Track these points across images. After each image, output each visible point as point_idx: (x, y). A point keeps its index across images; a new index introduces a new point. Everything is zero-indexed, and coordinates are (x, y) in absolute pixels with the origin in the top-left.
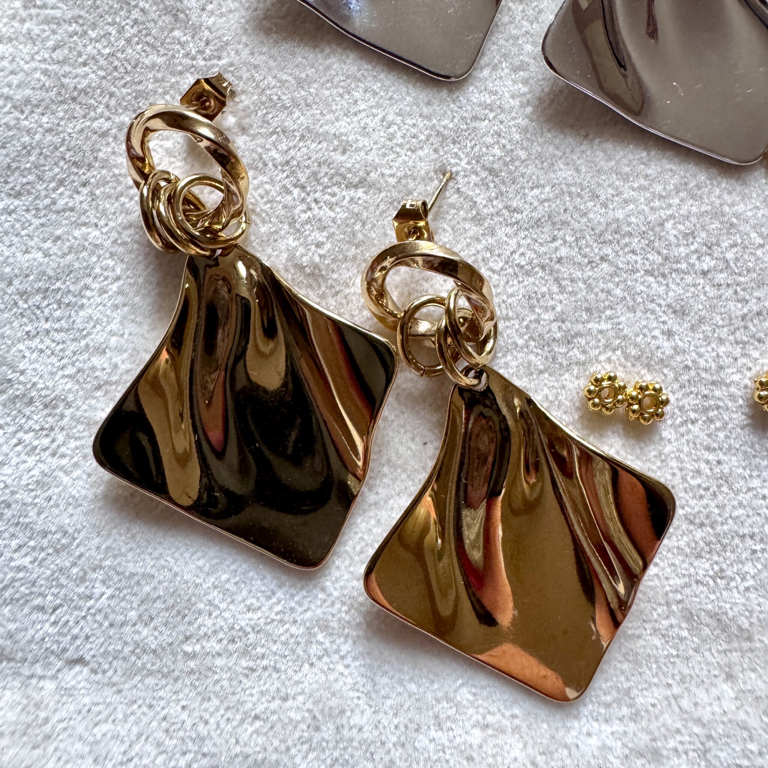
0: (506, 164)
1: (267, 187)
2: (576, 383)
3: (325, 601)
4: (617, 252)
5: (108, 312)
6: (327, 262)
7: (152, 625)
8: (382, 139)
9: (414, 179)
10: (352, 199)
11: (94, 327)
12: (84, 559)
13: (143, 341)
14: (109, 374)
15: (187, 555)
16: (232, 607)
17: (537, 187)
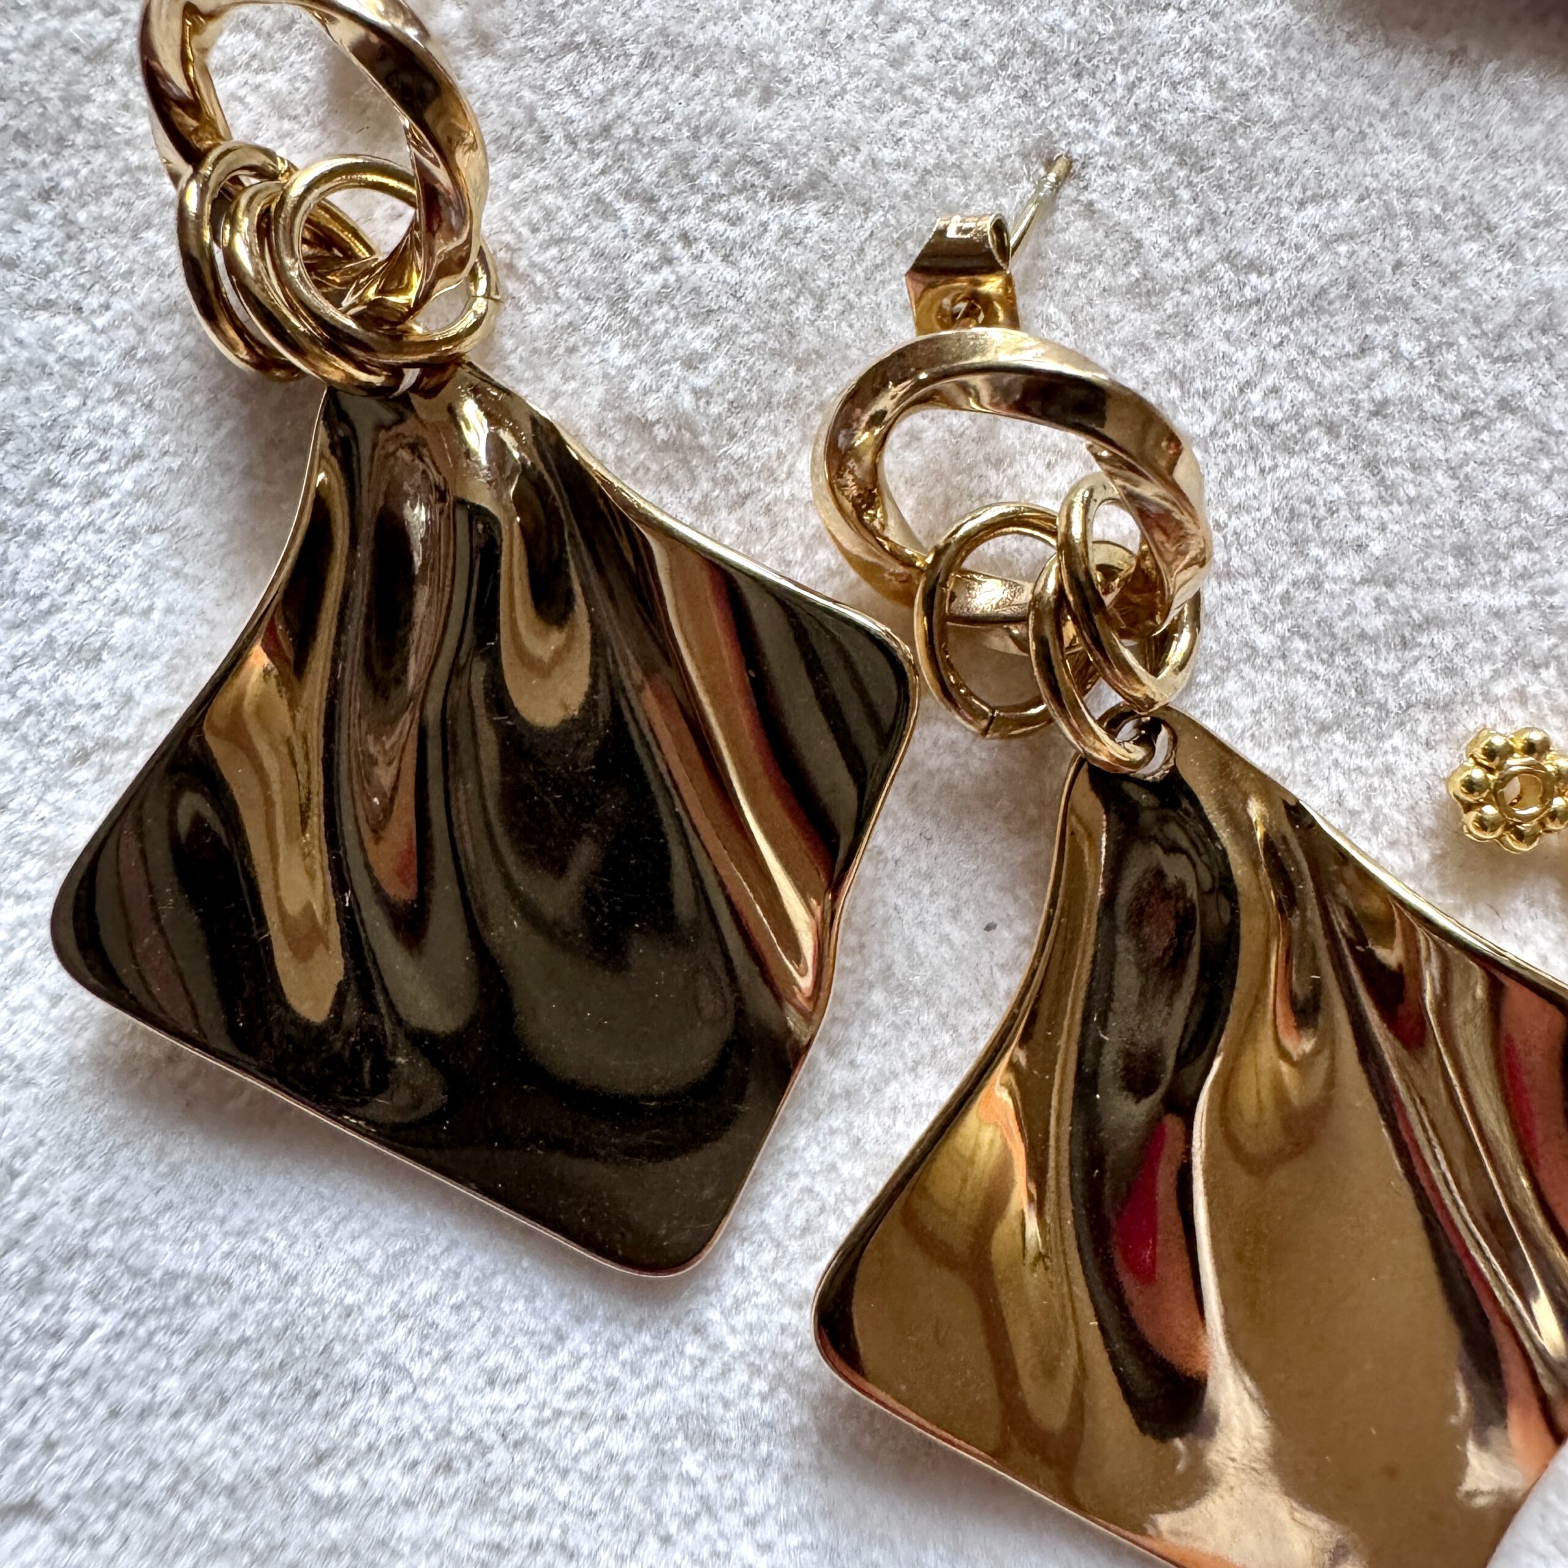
0: (1229, 133)
1: (549, 199)
2: (1426, 758)
3: (703, 1362)
4: (1546, 386)
5: (109, 551)
6: (714, 410)
7: (225, 1418)
8: (875, 63)
9: (965, 178)
10: (786, 233)
11: (70, 589)
12: (38, 1230)
13: (203, 630)
14: (111, 721)
15: (322, 1225)
16: (444, 1372)
17: (1316, 199)
